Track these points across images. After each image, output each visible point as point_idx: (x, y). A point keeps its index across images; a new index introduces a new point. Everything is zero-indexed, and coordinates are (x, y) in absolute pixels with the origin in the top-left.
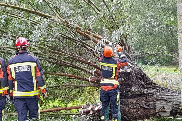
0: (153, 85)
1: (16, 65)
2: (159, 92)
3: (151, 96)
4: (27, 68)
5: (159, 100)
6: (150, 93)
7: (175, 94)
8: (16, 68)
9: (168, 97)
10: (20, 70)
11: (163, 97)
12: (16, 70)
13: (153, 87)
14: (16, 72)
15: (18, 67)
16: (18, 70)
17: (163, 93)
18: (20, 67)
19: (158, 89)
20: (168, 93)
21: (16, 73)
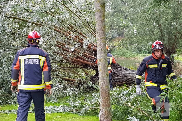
0: (118, 67)
1: (27, 57)
2: (122, 71)
3: (116, 73)
4: (37, 60)
5: (122, 76)
6: (116, 72)
7: (132, 72)
8: (26, 60)
9: (128, 74)
10: (29, 62)
11: (125, 74)
12: (26, 61)
13: (118, 68)
14: (26, 63)
15: (29, 59)
16: (28, 62)
17: (125, 72)
18: (30, 59)
19: (121, 69)
20: (128, 72)
21: (25, 65)
